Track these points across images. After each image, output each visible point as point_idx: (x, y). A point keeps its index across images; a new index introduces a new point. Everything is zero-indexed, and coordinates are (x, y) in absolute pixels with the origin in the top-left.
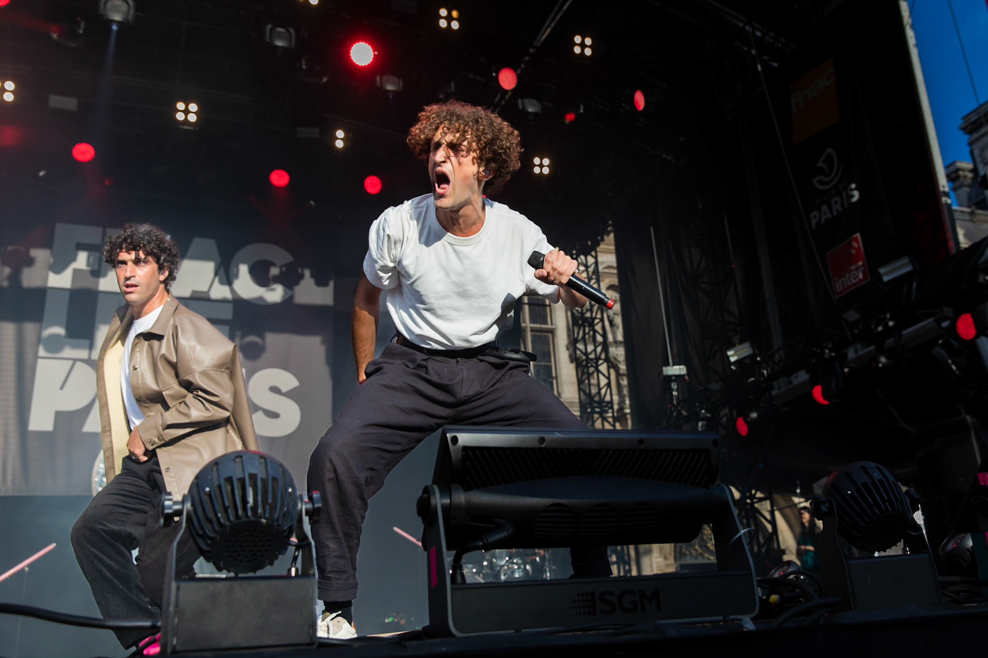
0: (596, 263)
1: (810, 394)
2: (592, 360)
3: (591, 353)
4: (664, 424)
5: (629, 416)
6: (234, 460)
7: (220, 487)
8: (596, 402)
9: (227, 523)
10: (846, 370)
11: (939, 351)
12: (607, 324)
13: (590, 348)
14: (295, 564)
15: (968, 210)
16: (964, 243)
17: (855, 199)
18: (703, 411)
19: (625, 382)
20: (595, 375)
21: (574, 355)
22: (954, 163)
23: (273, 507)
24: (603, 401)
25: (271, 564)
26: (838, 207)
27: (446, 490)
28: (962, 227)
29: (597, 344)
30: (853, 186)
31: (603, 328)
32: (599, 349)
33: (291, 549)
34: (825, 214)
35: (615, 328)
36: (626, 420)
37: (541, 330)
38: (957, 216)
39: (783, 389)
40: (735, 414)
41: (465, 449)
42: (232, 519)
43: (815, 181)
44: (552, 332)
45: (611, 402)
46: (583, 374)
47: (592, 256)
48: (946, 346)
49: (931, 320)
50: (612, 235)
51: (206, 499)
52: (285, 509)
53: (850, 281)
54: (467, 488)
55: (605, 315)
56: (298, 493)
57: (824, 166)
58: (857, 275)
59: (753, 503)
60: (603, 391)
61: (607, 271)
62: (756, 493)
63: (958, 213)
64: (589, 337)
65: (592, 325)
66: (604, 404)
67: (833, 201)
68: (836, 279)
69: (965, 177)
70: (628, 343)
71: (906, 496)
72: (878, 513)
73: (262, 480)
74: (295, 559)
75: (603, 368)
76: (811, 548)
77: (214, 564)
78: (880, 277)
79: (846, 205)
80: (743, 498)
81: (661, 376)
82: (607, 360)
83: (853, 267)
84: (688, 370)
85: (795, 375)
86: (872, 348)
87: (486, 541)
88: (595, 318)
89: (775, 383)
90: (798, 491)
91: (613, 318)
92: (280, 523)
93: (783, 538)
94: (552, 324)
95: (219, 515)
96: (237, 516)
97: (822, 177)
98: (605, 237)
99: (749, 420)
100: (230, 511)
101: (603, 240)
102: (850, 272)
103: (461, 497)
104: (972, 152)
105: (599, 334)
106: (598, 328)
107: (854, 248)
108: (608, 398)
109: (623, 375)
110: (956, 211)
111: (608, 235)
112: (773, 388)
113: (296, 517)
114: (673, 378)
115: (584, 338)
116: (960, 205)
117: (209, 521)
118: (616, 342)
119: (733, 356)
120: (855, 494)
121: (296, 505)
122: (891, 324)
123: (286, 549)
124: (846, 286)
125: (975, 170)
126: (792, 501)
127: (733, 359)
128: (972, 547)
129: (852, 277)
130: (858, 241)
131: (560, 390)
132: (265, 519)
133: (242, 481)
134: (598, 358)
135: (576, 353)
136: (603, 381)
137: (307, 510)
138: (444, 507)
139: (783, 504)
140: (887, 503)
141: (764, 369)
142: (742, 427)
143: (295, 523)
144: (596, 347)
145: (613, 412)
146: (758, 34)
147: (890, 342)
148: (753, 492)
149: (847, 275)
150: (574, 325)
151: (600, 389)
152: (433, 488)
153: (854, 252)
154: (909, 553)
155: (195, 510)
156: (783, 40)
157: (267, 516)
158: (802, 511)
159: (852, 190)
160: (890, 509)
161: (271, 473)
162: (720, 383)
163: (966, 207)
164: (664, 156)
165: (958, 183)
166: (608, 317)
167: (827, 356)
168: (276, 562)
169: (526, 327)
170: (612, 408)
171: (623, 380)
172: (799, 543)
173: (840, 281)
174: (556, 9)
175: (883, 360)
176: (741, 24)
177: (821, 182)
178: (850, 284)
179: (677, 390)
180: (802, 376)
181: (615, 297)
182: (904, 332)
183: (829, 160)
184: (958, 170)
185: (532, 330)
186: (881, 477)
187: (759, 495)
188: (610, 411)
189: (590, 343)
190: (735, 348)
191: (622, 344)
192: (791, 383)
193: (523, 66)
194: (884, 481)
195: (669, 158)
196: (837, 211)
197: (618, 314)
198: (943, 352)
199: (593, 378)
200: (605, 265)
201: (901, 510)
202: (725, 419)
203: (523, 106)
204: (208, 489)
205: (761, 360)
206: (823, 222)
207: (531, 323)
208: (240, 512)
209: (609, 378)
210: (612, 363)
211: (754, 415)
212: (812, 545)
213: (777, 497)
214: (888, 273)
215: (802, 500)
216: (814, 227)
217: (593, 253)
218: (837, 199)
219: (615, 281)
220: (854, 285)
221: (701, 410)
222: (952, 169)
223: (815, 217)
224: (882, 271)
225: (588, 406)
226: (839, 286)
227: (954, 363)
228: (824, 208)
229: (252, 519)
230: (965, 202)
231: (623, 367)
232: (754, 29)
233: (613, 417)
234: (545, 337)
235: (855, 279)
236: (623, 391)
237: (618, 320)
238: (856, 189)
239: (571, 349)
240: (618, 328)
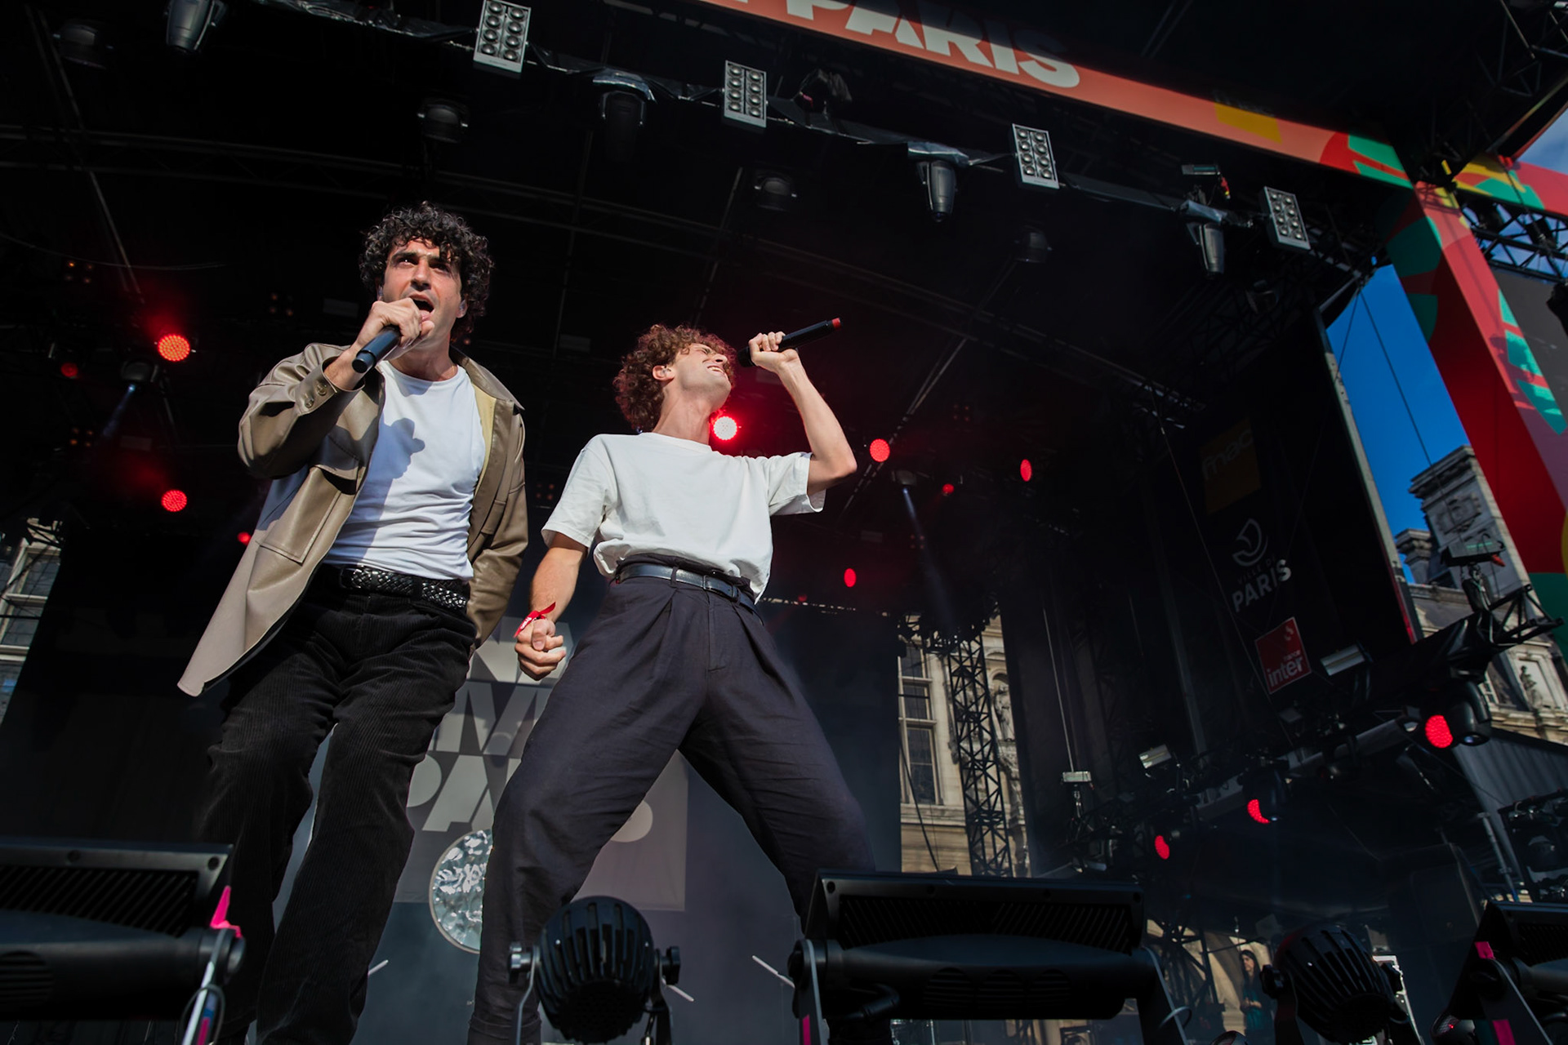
0: (981, 649)
1: (1245, 809)
2: (978, 761)
3: (977, 753)
4: (1067, 841)
5: (1024, 829)
6: (588, 908)
7: (571, 939)
8: (985, 812)
9: (576, 982)
10: (1288, 781)
11: (1405, 760)
12: (995, 718)
13: (976, 747)
14: (650, 1033)
15: (1430, 587)
16: (1428, 628)
17: (1286, 577)
18: (1113, 827)
19: (1018, 788)
20: (983, 778)
21: (958, 755)
22: (1406, 531)
23: (627, 966)
24: (993, 811)
25: (624, 1033)
26: (1266, 586)
27: (821, 946)
28: (1422, 608)
29: (984, 744)
30: (1283, 562)
31: (991, 723)
32: (987, 749)
33: (646, 1016)
35: (1005, 724)
36: (1021, 832)
37: (920, 725)
38: (1414, 593)
39: (1211, 802)
40: (1153, 833)
41: (843, 898)
42: (583, 977)
43: (1235, 556)
44: (932, 727)
45: (1003, 812)
46: (969, 777)
47: (976, 641)
48: (1414, 754)
49: (1393, 721)
50: (998, 617)
51: (555, 953)
52: (641, 967)
53: (1287, 674)
54: (846, 945)
55: (993, 709)
56: (656, 946)
57: (1246, 539)
58: (1294, 666)
59: (1180, 943)
60: (993, 799)
61: (993, 657)
62: (1183, 930)
63: (1416, 591)
64: (975, 734)
65: (978, 721)
66: (994, 815)
67: (1259, 580)
68: (1268, 670)
69: (1421, 548)
70: (1021, 741)
71: (1383, 971)
72: (1349, 993)
73: (617, 931)
74: (650, 1026)
75: (992, 771)
76: (1257, 1004)
78: (1323, 670)
79: (1276, 584)
80: (1168, 936)
81: (1062, 784)
82: (996, 761)
83: (1290, 657)
84: (1093, 776)
85: (1225, 786)
86: (1320, 754)
88: (982, 713)
89: (1199, 795)
90: (1237, 931)
91: (1002, 712)
92: (635, 983)
93: (1221, 988)
94: (931, 719)
95: (570, 973)
97: (1243, 552)
98: (991, 620)
99: (1170, 839)
100: (581, 970)
101: (988, 623)
102: (1285, 663)
103: (838, 954)
104: (1427, 518)
106: (985, 724)
107: (1288, 634)
109: (1016, 779)
110: (1413, 588)
111: (994, 618)
112: (1197, 801)
113: (651, 976)
114: (1076, 786)
115: (968, 736)
116: (1417, 582)
117: (559, 979)
118: (1006, 740)
119: (1146, 761)
120: (1318, 967)
121: (652, 962)
122: (1341, 726)
123: (641, 1015)
124: (1281, 680)
125: (1433, 540)
126: (1231, 942)
127: (1146, 765)
128: (1475, 1030)
129: (1289, 669)
130: (1292, 627)
131: (942, 796)
132: (619, 979)
133: (595, 933)
134: (985, 760)
135: (960, 753)
136: (993, 787)
137: (664, 968)
138: (819, 967)
139: (1219, 945)
140: (1360, 982)
141: (1186, 778)
142: (1162, 849)
143: (651, 985)
144: (983, 747)
145: (1005, 824)
146: (1160, 393)
147: (1341, 748)
148: (1180, 928)
149: (1283, 667)
150: (956, 721)
151: (989, 797)
152: (806, 943)
153: (1289, 639)
155: (544, 965)
156: (1189, 399)
157: (621, 975)
158: (1245, 956)
159: (1282, 566)
160: (1365, 989)
161: (627, 924)
162: (1132, 793)
163: (1425, 584)
164: (1056, 529)
165: (1412, 555)
166: (996, 710)
167: (1263, 765)
168: (629, 1032)
169: (902, 721)
170: (1003, 819)
171: (1015, 785)
172: (1242, 997)
173: (1274, 673)
174: (932, 374)
175: (1334, 770)
176: (1140, 384)
177: (1242, 558)
178: (1286, 677)
179: (1081, 800)
180: (1233, 787)
181: (1004, 688)
182: (1358, 737)
183: (1252, 532)
184: (1412, 539)
185: (909, 725)
186: (1349, 946)
187: (1188, 932)
188: (1002, 822)
189: (976, 741)
190: (1149, 752)
191: (1014, 743)
192: (1219, 795)
193: (896, 436)
194: (1353, 949)
195: (1062, 531)
196: (1265, 590)
197: (1008, 708)
198: (1411, 762)
199: (981, 782)
200: (991, 651)
201: (1379, 990)
202: (1140, 838)
203: (896, 479)
204: (557, 940)
205: (1181, 766)
206: (1248, 604)
207: (907, 717)
208: (592, 971)
209: (999, 783)
210: (1002, 765)
212: (1259, 1001)
213: (1210, 936)
214: (1333, 666)
215: (1242, 941)
216: (1238, 610)
217: (977, 638)
218: (1264, 576)
219: (1003, 669)
220: (1291, 678)
221: (1110, 827)
222: (1404, 538)
223: (1238, 598)
224: (1325, 663)
225: (975, 816)
226: (1273, 679)
227: (1426, 776)
228: (1249, 587)
229: (604, 978)
230: (1425, 579)
231: (1015, 770)
232: (1154, 388)
233: (1005, 829)
234: (924, 732)
235: (1292, 671)
236: (1015, 799)
237: (1008, 715)
238: (1286, 566)
239: (954, 748)
240: (1008, 724)
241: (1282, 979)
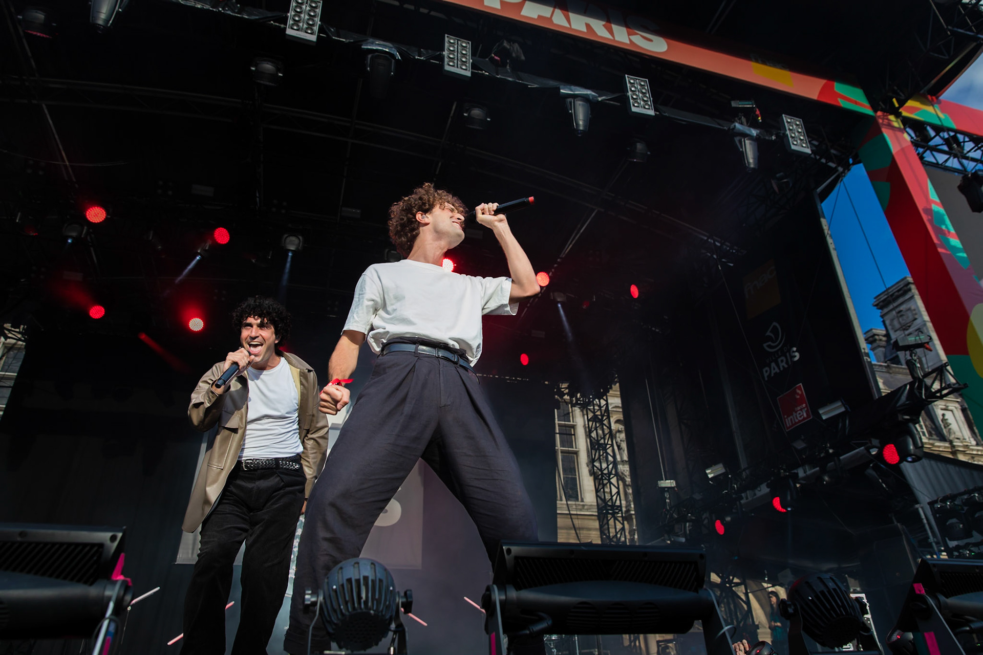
0: (607, 404)
1: (771, 503)
2: (605, 474)
3: (605, 469)
4: (661, 524)
5: (634, 517)
6: (354, 566)
7: (343, 585)
8: (610, 506)
9: (347, 613)
10: (798, 485)
11: (870, 472)
12: (616, 448)
13: (604, 465)
14: (393, 645)
15: (886, 364)
16: (884, 390)
17: (796, 359)
18: (689, 515)
19: (630, 491)
20: (608, 485)
21: (592, 470)
22: (871, 330)
23: (379, 602)
24: (615, 505)
25: (377, 644)
26: (784, 364)
27: (502, 588)
28: (881, 378)
29: (609, 463)
30: (795, 349)
31: (613, 451)
32: (611, 466)
33: (391, 634)
34: (774, 369)
35: (622, 451)
36: (632, 519)
37: (569, 452)
38: (876, 368)
39: (750, 499)
40: (714, 518)
41: (517, 558)
42: (350, 609)
43: (765, 345)
44: (576, 453)
45: (621, 506)
46: (599, 484)
47: (604, 399)
48: (876, 468)
49: (862, 448)
50: (618, 384)
51: (333, 594)
52: (388, 603)
53: (797, 419)
54: (518, 588)
55: (614, 442)
56: (397, 590)
57: (772, 335)
58: (801, 414)
59: (731, 587)
60: (614, 498)
61: (614, 409)
62: (733, 579)
63: (877, 367)
64: (603, 458)
65: (605, 449)
66: (615, 508)
67: (779, 360)
68: (786, 417)
69: (880, 340)
70: (632, 461)
71: (856, 603)
72: (835, 616)
73: (373, 581)
74: (393, 640)
75: (614, 480)
76: (779, 624)
77: (337, 643)
78: (819, 416)
79: (790, 363)
80: (723, 582)
81: (657, 488)
82: (617, 474)
83: (799, 408)
84: (677, 483)
85: (759, 489)
86: (818, 469)
87: (531, 630)
88: (607, 444)
89: (743, 495)
90: (766, 579)
91: (620, 443)
92: (384, 613)
93: (756, 614)
94: (576, 448)
95: (342, 607)
96: (354, 608)
97: (770, 343)
98: (613, 386)
99: (725, 522)
100: (349, 605)
101: (611, 388)
102: (796, 412)
103: (513, 594)
104: (884, 322)
105: (610, 455)
106: (609, 451)
107: (798, 394)
108: (618, 503)
109: (629, 485)
110: (875, 365)
111: (615, 385)
112: (742, 498)
113: (394, 608)
114: (666, 489)
115: (599, 458)
116: (878, 361)
117: (335, 611)
118: (623, 462)
119: (710, 473)
120: (815, 600)
121: (395, 599)
122: (831, 451)
123: (387, 633)
124: (794, 422)
125: (887, 335)
126: (763, 586)
127: (710, 476)
128: (913, 639)
129: (798, 416)
130: (800, 390)
131: (583, 496)
132: (373, 610)
133: (358, 581)
134: (610, 473)
135: (594, 469)
136: (614, 490)
137: (402, 603)
138: (501, 602)
139: (755, 588)
140: (842, 610)
141: (734, 484)
142: (720, 528)
143: (394, 613)
144: (608, 465)
145: (622, 513)
146: (718, 244)
147: (831, 465)
148: (731, 578)
149: (794, 414)
150: (592, 449)
151: (612, 496)
152: (493, 586)
153: (798, 397)
154: (862, 649)
155: (325, 602)
156: (735, 247)
157: (375, 608)
159: (794, 352)
160: (845, 614)
161: (379, 576)
162: (701, 494)
163: (883, 362)
164: (654, 329)
165: (875, 345)
166: (616, 443)
167: (782, 475)
168: (380, 643)
169: (558, 449)
170: (621, 510)
171: (629, 489)
172: (770, 621)
173: (789, 419)
174: (576, 232)
175: (826, 478)
176: (706, 238)
177: (769, 346)
178: (797, 421)
179: (669, 498)
180: (764, 490)
181: (621, 429)
182: (841, 458)
183: (775, 330)
184: (875, 335)
185: (562, 452)
186: (835, 586)
187: (736, 580)
188: (620, 512)
189: (604, 462)
190: (712, 468)
191: (627, 463)
192: (755, 494)
193: (553, 270)
194: (838, 590)
195: (657, 330)
196: (783, 366)
197: (624, 441)
198: (874, 473)
199: (607, 488)
200: (613, 405)
201: (853, 614)
202: (706, 522)
203: (554, 297)
204: (335, 587)
205: (732, 477)
206: (772, 375)
207: (561, 447)
208: (356, 605)
209: (618, 488)
210: (620, 477)
211: (728, 519)
212: (780, 622)
213: (750, 582)
214: (826, 413)
216: (766, 379)
218: (783, 358)
219: (621, 417)
220: (800, 421)
221: (688, 515)
222: (870, 334)
223: (766, 371)
224: (821, 412)
225: (604, 509)
226: (788, 422)
227: (883, 482)
228: (773, 365)
229: (364, 610)
230: (883, 360)
231: (628, 480)
232: (714, 241)
233: (622, 516)
234: (571, 456)
235: (800, 417)
236: (628, 498)
237: (624, 445)
238: (796, 351)
239: (590, 466)
240: (624, 451)
241: (793, 607)
